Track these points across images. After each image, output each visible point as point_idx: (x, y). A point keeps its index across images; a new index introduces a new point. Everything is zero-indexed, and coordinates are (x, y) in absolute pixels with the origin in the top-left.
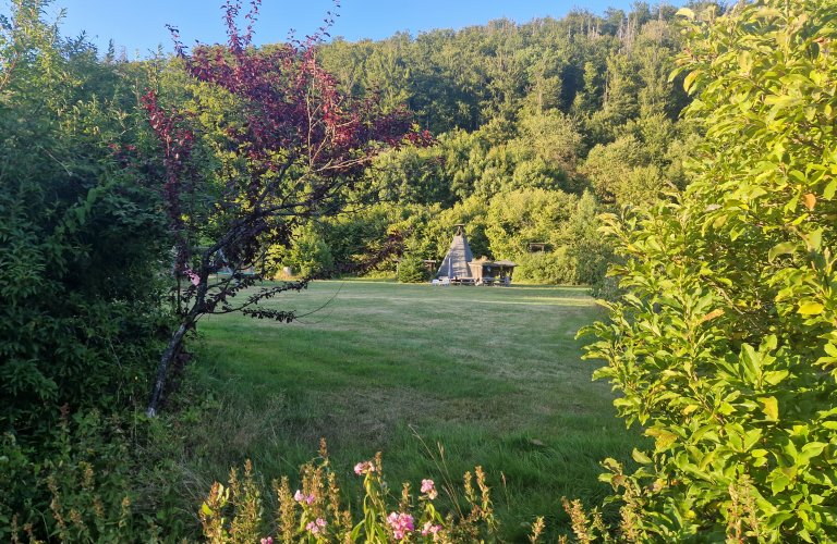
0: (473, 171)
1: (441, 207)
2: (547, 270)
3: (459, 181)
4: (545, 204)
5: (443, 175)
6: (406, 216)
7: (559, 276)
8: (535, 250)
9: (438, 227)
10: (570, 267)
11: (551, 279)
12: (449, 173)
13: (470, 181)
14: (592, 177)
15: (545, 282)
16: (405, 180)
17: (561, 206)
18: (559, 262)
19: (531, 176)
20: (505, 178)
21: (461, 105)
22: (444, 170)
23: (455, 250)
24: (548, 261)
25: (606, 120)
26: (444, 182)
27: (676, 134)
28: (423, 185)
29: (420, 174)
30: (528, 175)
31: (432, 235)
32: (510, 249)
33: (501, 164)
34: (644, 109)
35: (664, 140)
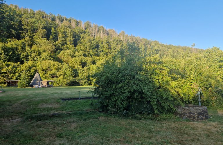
0: (27, 53)
1: (20, 63)
2: (58, 82)
3: (23, 56)
4: (54, 65)
5: (17, 53)
6: (8, 65)
7: (61, 84)
8: (53, 77)
9: (22, 70)
10: (64, 82)
11: (59, 85)
12: (19, 53)
13: (27, 56)
14: (62, 59)
15: (57, 86)
16: (3, 54)
17: (59, 66)
18: (61, 80)
19: (47, 57)
20: (39, 57)
21: (13, 31)
22: (17, 52)
23: (36, 77)
24: (58, 80)
25: (59, 44)
26: (17, 55)
27: (76, 50)
28: (10, 56)
29: (9, 52)
30: (46, 56)
31: (20, 72)
32: (46, 77)
33: (36, 52)
34: (68, 43)
35: (74, 51)
